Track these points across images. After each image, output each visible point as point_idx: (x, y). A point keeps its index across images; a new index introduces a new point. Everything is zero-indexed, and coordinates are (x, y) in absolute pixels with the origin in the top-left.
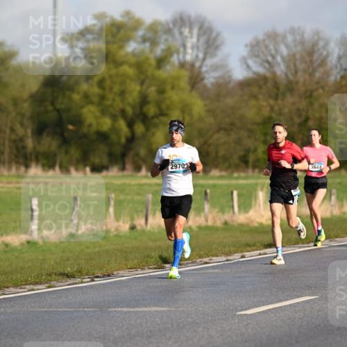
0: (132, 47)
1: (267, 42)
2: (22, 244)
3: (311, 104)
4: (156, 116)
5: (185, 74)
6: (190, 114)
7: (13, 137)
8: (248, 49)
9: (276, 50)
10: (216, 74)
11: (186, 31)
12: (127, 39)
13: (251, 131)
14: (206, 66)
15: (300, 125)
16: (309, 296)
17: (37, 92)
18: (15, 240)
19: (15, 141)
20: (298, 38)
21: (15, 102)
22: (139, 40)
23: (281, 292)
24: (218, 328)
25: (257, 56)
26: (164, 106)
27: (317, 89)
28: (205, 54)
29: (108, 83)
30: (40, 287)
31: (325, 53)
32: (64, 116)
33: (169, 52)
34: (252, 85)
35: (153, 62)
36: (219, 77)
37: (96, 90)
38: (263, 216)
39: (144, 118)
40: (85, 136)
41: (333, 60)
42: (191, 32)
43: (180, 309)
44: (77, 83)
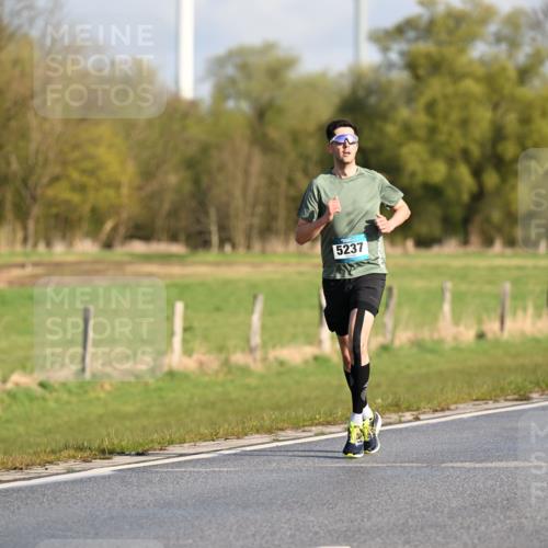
0: (479, 50)
2: (306, 362)
7: (292, 192)
12: (471, 38)
18: (294, 354)
19: (294, 199)
21: (296, 137)
22: (491, 39)
29: (441, 107)
30: (333, 429)
33: (538, 58)
35: (512, 74)
37: (422, 119)
39: (499, 162)
44: (393, 107)
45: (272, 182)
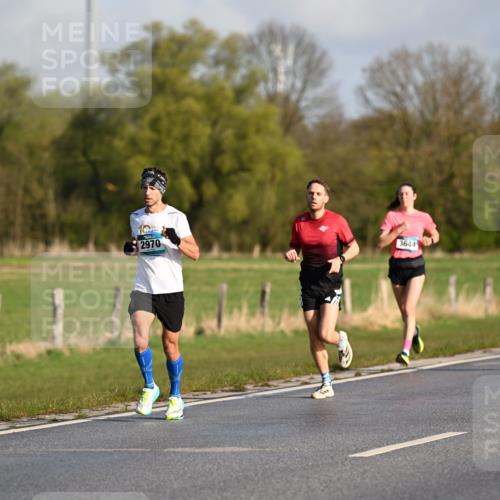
0: (199, 72)
1: (394, 66)
2: (40, 356)
3: (457, 155)
4: (234, 172)
5: (276, 111)
6: (283, 169)
7: (28, 201)
8: (367, 75)
9: (408, 77)
10: (321, 111)
11: (277, 49)
12: (192, 61)
13: (370, 194)
14: (307, 99)
15: (441, 184)
16: (454, 431)
17: (63, 136)
18: (30, 349)
19: (30, 207)
20: (439, 59)
21: (31, 151)
22: (210, 61)
23: (412, 426)
24: (322, 478)
25: (379, 85)
26: (245, 157)
27: (466, 134)
28: (305, 83)
29: (164, 123)
30: (66, 417)
31: (477, 81)
32: (102, 171)
33: (253, 80)
34: (372, 128)
35: (230, 93)
36: (325, 116)
37: (147, 134)
38: (386, 316)
39: (217, 175)
41: (489, 91)
42: (284, 50)
43: (267, 449)
44: (120, 123)
45: (9, 192)
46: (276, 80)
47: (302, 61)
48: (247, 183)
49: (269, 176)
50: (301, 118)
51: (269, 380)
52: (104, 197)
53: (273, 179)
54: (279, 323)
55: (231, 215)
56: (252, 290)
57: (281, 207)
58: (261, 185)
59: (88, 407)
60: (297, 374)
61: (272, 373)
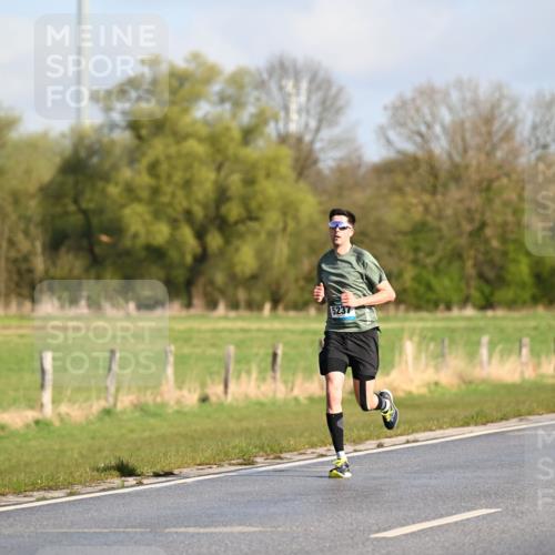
0: (203, 110)
1: (419, 102)
2: (28, 426)
3: (489, 201)
4: (242, 221)
5: (287, 153)
6: (296, 218)
7: (13, 254)
8: (390, 113)
9: (433, 115)
10: (338, 154)
11: (289, 85)
12: (195, 98)
13: (393, 245)
14: (322, 140)
15: (471, 234)
16: (487, 507)
17: (51, 182)
18: (18, 418)
19: (15, 261)
20: (468, 95)
21: (16, 199)
22: (215, 98)
23: (440, 503)
25: (403, 125)
26: (253, 205)
27: (498, 178)
28: (320, 121)
29: (164, 167)
30: (56, 494)
31: (511, 120)
32: (95, 221)
33: (262, 119)
34: (397, 171)
35: (236, 134)
36: (341, 159)
37: (145, 179)
38: (412, 381)
39: (223, 224)
40: (128, 253)
41: (524, 131)
42: (297, 85)
43: (280, 529)
44: (115, 167)
46: (287, 119)
47: (316, 98)
48: (257, 234)
49: (281, 225)
50: (316, 162)
51: (281, 452)
52: (97, 250)
53: (284, 229)
54: (292, 390)
55: (238, 269)
56: (262, 351)
57: (293, 260)
58: (271, 235)
59: (80, 483)
60: (313, 446)
61: (284, 444)
